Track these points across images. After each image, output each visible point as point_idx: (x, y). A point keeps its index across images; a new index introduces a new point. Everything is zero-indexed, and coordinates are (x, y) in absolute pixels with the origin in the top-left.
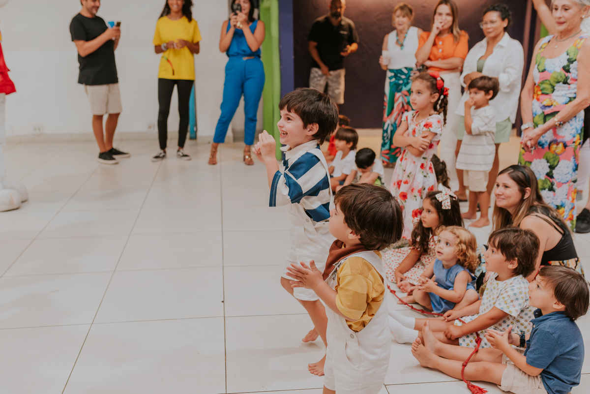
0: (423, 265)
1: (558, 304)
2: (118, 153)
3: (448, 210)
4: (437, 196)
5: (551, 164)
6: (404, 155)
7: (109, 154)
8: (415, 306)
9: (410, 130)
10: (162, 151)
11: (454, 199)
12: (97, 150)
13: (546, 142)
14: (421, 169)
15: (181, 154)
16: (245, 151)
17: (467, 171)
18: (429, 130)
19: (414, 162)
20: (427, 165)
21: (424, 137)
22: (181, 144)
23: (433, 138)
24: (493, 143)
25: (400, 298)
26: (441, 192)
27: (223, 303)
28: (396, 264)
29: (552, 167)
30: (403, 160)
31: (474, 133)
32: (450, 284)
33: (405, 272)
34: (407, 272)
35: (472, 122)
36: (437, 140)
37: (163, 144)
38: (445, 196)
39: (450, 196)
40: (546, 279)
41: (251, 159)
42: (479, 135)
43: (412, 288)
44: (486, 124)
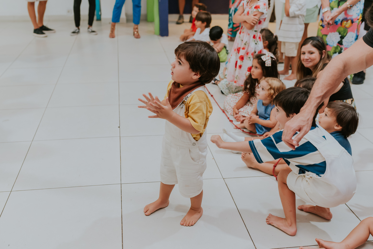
0: (251, 104)
1: (338, 126)
2: (47, 29)
3: (269, 67)
4: (263, 57)
5: (342, 35)
6: (242, 30)
7: (41, 30)
8: (245, 130)
9: (246, 12)
10: (77, 28)
11: (274, 59)
12: (32, 27)
13: (339, 20)
14: (253, 39)
15: (90, 31)
16: (134, 29)
17: (284, 43)
18: (257, 10)
19: (249, 34)
20: (257, 36)
21: (254, 15)
22: (90, 23)
23: (260, 16)
24: (303, 23)
25: (235, 124)
26: (265, 54)
27: (119, 128)
28: (234, 103)
29: (342, 37)
30: (241, 33)
31: (291, 15)
32: (267, 116)
33: (240, 109)
34: (241, 108)
35: (290, 8)
36: (264, 18)
37: (78, 23)
38: (268, 57)
39: (271, 57)
40: (332, 110)
41: (138, 34)
42: (294, 17)
43: (244, 118)
44: (300, 10)
